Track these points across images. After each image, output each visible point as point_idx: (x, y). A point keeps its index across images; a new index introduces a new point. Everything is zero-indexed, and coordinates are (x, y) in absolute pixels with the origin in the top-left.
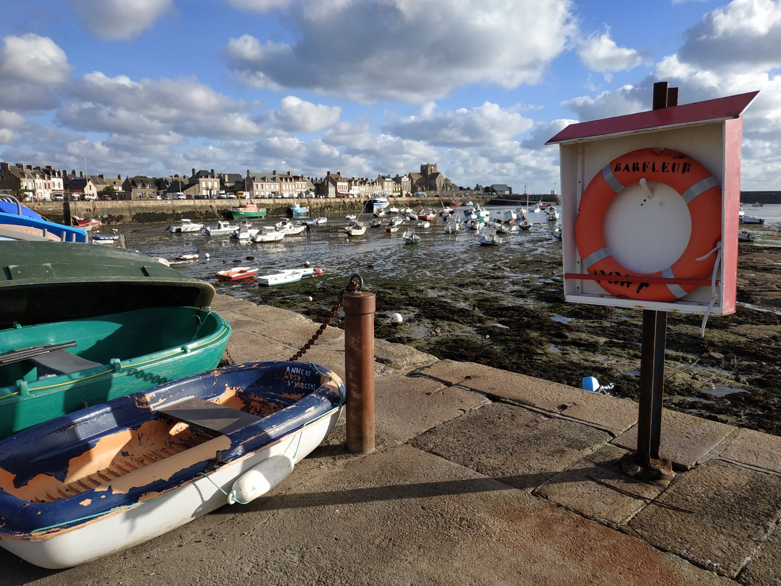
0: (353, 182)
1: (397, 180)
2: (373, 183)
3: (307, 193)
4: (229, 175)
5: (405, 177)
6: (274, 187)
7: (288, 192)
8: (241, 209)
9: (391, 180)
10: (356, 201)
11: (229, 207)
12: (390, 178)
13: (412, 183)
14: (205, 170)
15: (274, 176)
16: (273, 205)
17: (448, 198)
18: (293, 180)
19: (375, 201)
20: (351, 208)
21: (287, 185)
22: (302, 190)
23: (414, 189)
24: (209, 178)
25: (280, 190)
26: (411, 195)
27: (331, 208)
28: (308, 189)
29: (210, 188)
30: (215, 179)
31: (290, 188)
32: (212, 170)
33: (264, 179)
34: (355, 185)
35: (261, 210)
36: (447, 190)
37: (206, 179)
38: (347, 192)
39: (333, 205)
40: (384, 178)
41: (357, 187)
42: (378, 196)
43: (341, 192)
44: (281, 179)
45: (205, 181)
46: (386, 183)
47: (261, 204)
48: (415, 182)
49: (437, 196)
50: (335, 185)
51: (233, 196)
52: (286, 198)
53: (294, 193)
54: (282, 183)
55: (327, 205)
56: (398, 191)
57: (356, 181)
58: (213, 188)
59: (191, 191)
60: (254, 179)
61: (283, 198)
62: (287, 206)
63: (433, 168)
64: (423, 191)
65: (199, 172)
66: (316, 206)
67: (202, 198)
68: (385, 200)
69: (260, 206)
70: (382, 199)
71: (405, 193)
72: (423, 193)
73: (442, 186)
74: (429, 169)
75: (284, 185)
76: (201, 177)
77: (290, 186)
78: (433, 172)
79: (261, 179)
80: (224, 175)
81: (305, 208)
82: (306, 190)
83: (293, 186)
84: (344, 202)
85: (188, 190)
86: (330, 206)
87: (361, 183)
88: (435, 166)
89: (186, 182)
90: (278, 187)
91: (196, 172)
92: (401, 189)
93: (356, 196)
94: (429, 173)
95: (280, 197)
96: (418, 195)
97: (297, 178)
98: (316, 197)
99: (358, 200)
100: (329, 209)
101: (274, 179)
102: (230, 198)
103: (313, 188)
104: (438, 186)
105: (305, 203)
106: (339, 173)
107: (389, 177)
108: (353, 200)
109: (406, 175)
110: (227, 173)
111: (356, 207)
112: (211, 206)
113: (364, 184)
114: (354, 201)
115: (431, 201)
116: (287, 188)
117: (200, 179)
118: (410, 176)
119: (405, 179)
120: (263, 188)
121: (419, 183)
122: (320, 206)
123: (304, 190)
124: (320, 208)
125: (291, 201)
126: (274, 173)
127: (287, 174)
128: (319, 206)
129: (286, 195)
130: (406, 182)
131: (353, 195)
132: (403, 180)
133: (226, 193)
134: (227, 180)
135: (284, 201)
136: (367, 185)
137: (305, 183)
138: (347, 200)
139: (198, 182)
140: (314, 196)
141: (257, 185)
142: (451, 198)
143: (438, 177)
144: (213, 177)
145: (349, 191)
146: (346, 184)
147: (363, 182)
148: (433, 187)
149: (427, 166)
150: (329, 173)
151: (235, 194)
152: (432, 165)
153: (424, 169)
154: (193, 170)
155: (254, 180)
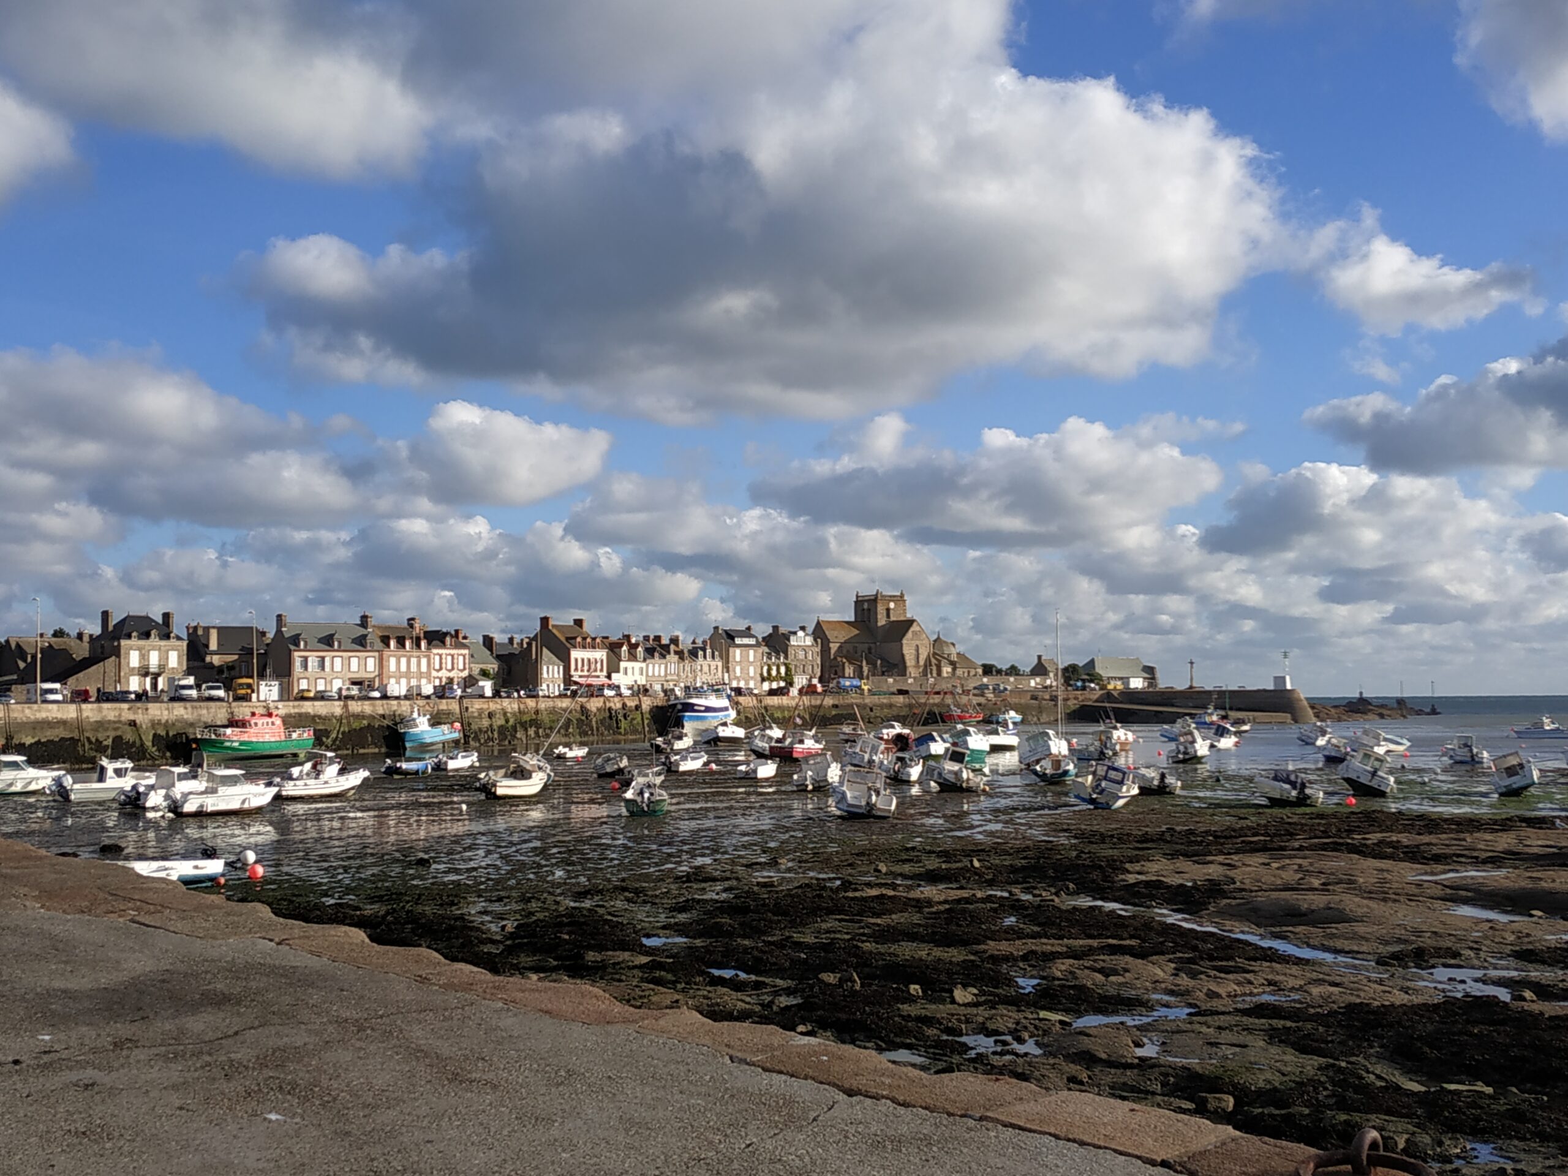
0: (625, 648)
1: (776, 643)
2: (693, 653)
3: (469, 682)
4: (221, 630)
5: (801, 634)
6: (363, 665)
7: (403, 681)
8: (229, 731)
9: (752, 641)
10: (624, 705)
11: (192, 725)
12: (753, 636)
13: (825, 651)
14: (143, 614)
15: (362, 631)
16: (340, 720)
17: (937, 699)
18: (423, 644)
19: (690, 707)
20: (609, 728)
21: (403, 661)
22: (451, 675)
23: (830, 671)
24: (154, 640)
25: (380, 675)
26: (819, 688)
27: (538, 727)
28: (476, 672)
29: (153, 669)
30: (173, 642)
31: (414, 668)
32: (166, 616)
33: (328, 641)
34: (633, 657)
35: (295, 736)
36: (939, 673)
37: (142, 643)
38: (603, 680)
39: (545, 718)
40: (730, 636)
41: (637, 665)
42: (699, 692)
43: (582, 681)
44: (385, 640)
45: (139, 649)
46: (738, 651)
47: (300, 715)
48: (834, 647)
49: (901, 692)
50: (564, 658)
51: (221, 693)
52: (397, 698)
53: (424, 681)
54: (386, 653)
55: (526, 718)
56: (779, 677)
57: (633, 647)
58: (162, 669)
59: (89, 680)
60: (295, 640)
61: (385, 697)
62: (386, 722)
63: (892, 605)
64: (861, 678)
65: (124, 621)
66: (485, 723)
67: (121, 697)
68: (724, 702)
69: (292, 722)
70: (713, 701)
71: (800, 681)
72: (856, 682)
73: (922, 663)
74: (881, 610)
75: (393, 661)
76: (129, 637)
77: (414, 661)
78: (893, 618)
79: (320, 641)
80: (207, 629)
81: (445, 728)
82: (465, 674)
83: (424, 661)
84: (584, 710)
85: (81, 675)
86: (535, 723)
87: (650, 652)
88: (900, 599)
89: (81, 651)
90: (371, 664)
91: (113, 622)
92: (788, 669)
93: (626, 692)
94: (882, 621)
95: (377, 694)
96: (841, 690)
97: (436, 638)
98: (496, 694)
99: (631, 704)
100: (531, 732)
101: (361, 642)
102: (211, 699)
103: (493, 666)
104: (910, 661)
105: (449, 713)
106: (579, 623)
107: (747, 633)
108: (616, 704)
109: (803, 628)
110: (218, 622)
111: (624, 724)
112: (133, 724)
113: (663, 656)
114: (619, 706)
115: (882, 706)
116: (403, 668)
117: (123, 642)
118: (819, 633)
119: (802, 640)
120: (323, 668)
121: (849, 651)
122: (502, 722)
123: (458, 675)
124: (501, 727)
125: (405, 707)
126: (364, 621)
127: (405, 624)
128: (499, 721)
129: (396, 688)
130: (804, 649)
131: (618, 687)
132: (793, 641)
133: (198, 686)
134: (213, 645)
135: (381, 708)
136: (673, 658)
137: (466, 652)
138: (594, 704)
139: (117, 652)
140: (488, 692)
141: (305, 660)
142: (949, 700)
143: (909, 635)
144: (167, 636)
145: (609, 677)
146: (601, 655)
147: (656, 648)
148: (895, 666)
149: (874, 600)
150: (545, 621)
151: (228, 688)
152: (892, 598)
153: (866, 607)
154: (105, 615)
155: (297, 645)
